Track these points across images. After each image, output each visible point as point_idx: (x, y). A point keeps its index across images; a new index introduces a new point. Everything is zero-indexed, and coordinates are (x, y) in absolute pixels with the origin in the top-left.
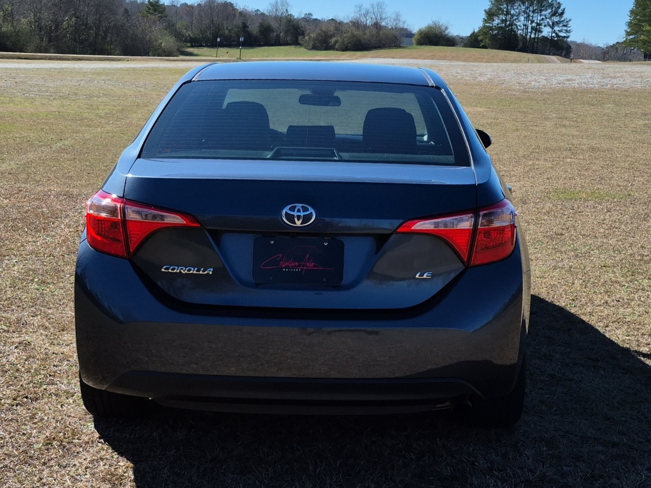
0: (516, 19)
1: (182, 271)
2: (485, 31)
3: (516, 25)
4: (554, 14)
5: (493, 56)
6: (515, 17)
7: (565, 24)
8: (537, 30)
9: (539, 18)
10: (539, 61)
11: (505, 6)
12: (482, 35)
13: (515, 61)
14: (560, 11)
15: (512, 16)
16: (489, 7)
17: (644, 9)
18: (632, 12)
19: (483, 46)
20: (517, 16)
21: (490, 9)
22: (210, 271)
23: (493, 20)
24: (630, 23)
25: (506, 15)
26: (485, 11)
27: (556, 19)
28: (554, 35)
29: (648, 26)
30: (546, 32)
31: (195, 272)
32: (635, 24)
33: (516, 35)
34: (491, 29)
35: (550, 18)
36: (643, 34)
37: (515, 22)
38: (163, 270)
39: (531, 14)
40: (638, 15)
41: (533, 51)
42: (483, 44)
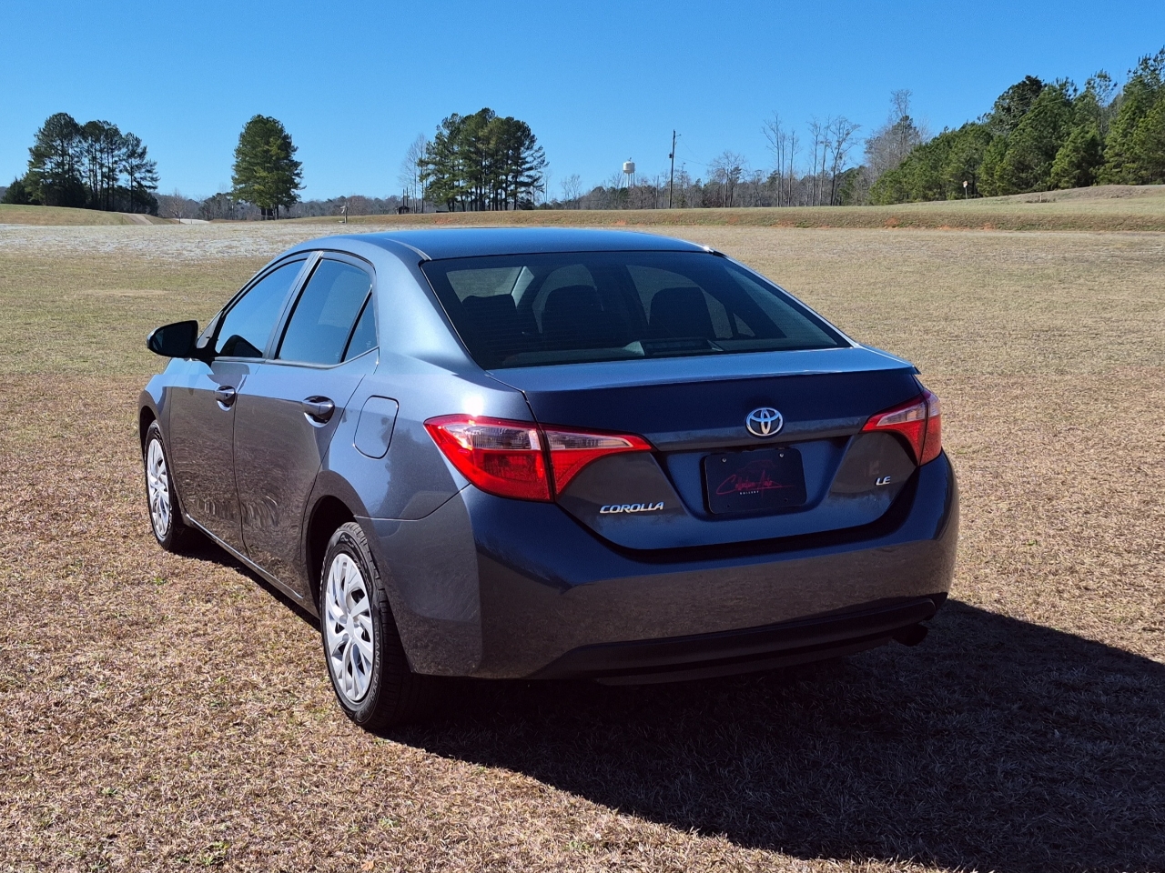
0: (77, 162)
1: (626, 510)
2: (33, 179)
3: (79, 170)
4: (132, 154)
5: (53, 216)
6: (76, 159)
7: (149, 168)
8: (110, 176)
9: (111, 161)
10: (122, 222)
11: (59, 142)
12: (31, 185)
13: (86, 223)
14: (139, 150)
15: (72, 157)
16: (35, 144)
17: (254, 148)
18: (239, 151)
19: (33, 201)
20: (78, 157)
21: (37, 147)
22: (660, 506)
23: (45, 164)
24: (237, 166)
25: (62, 156)
26: (30, 150)
27: (135, 161)
28: (134, 184)
29: (262, 170)
30: (124, 180)
31: (642, 509)
32: (245, 169)
33: (81, 186)
34: (42, 175)
35: (126, 161)
36: (257, 183)
37: (76, 166)
38: (602, 512)
39: (98, 155)
40: (246, 156)
41: (110, 208)
42: (33, 198)
